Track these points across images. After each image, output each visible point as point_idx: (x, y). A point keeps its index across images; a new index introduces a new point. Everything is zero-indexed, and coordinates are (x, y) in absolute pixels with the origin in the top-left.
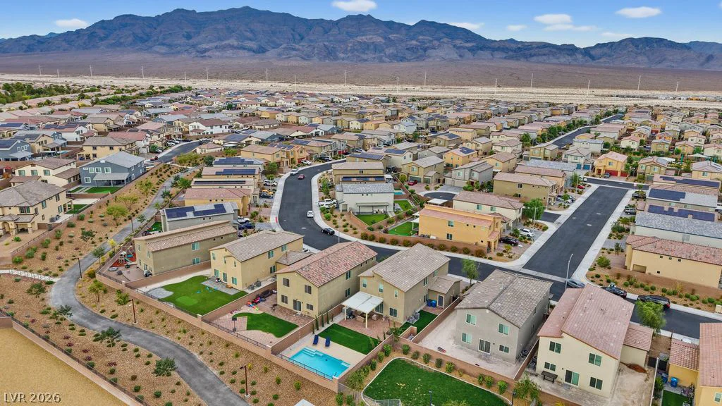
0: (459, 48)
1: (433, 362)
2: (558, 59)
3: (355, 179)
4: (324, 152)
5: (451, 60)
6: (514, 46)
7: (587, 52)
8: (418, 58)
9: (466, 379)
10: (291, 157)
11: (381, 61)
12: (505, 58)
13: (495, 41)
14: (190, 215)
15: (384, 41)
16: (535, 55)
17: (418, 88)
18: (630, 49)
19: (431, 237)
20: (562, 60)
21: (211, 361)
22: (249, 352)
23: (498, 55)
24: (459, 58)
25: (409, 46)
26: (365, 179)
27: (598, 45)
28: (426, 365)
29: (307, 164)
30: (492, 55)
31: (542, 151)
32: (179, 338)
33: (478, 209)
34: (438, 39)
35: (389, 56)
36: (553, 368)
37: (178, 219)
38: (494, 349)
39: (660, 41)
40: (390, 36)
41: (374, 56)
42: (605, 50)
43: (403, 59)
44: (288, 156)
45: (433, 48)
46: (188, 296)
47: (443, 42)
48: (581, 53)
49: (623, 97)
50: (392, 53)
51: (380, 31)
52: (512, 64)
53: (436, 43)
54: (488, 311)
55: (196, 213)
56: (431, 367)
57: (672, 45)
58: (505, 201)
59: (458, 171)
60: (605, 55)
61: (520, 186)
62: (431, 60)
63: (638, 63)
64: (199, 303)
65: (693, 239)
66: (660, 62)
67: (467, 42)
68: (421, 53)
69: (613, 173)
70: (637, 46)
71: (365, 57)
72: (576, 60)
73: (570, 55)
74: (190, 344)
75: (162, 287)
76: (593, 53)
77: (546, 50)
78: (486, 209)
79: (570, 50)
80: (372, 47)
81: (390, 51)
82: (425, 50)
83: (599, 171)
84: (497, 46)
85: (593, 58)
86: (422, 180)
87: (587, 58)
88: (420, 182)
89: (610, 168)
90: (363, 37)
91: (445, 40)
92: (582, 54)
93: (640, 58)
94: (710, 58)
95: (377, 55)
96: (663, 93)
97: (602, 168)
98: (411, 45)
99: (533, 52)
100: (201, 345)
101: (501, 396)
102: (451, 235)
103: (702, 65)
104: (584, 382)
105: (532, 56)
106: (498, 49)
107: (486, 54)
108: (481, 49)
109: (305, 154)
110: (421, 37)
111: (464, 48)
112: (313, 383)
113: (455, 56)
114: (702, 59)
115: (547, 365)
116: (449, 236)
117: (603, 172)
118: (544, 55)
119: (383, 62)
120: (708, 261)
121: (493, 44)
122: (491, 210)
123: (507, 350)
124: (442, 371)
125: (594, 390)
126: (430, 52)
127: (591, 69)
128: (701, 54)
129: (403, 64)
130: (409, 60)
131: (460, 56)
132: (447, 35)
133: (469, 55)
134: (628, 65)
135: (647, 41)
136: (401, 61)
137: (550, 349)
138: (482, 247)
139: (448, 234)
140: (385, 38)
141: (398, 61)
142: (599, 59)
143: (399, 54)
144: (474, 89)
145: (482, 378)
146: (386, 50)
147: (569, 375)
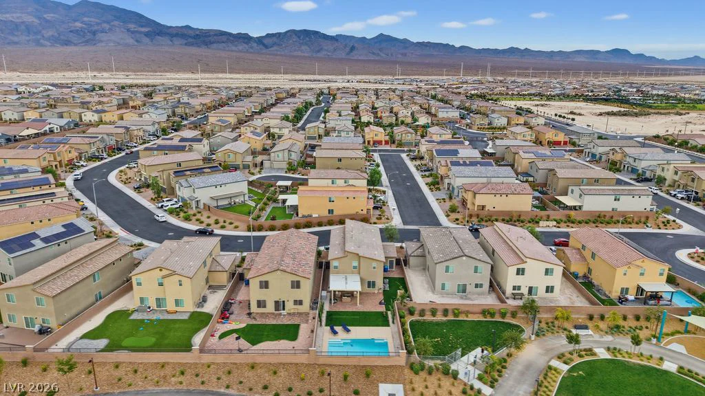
0: (133, 32)
1: (439, 313)
2: (236, 46)
3: (188, 173)
4: (94, 149)
5: (127, 45)
6: (191, 32)
7: (260, 40)
8: (87, 42)
9: (471, 318)
10: (59, 159)
11: (38, 43)
12: (186, 44)
13: (171, 27)
14: (38, 243)
15: (38, 22)
16: (213, 43)
17: (106, 75)
18: (294, 40)
19: (314, 216)
20: (241, 48)
21: (251, 389)
22: (284, 364)
23: (177, 41)
24: (136, 43)
25: (72, 29)
26: (199, 171)
27: (268, 35)
28: (434, 318)
29: (82, 165)
30: (171, 41)
31: (316, 130)
32: (181, 383)
33: (333, 183)
34: (108, 22)
35: (48, 39)
36: (519, 288)
37: (25, 251)
38: (470, 288)
39: (316, 33)
40: (45, 16)
41: (27, 38)
42: (275, 39)
43: (67, 43)
44: (55, 159)
45: (103, 31)
46: (133, 336)
47: (114, 26)
48: (255, 42)
49: (311, 81)
50: (53, 36)
51: (30, 9)
52: (194, 50)
53: (106, 26)
54: (464, 258)
55: (46, 240)
56: (440, 318)
57: (325, 37)
58: (353, 173)
59: (277, 153)
60: (274, 44)
61: (340, 160)
62: (103, 44)
63: (302, 51)
64: (157, 339)
65: (493, 180)
66: (318, 51)
67: (142, 26)
68: (89, 36)
69: (380, 142)
70: (299, 37)
71: (15, 39)
72: (252, 48)
73: (246, 43)
74: (203, 383)
75: (82, 338)
76: (265, 41)
77: (224, 38)
78: (340, 182)
79: (245, 38)
80: (23, 27)
81: (49, 33)
82: (94, 33)
83: (369, 142)
84: (175, 32)
85: (266, 47)
86: (241, 166)
87: (261, 46)
88: (239, 168)
89: (376, 138)
90: (8, 16)
91: (116, 23)
92: (257, 43)
93: (303, 48)
94: (353, 48)
95: (31, 37)
96: (341, 77)
97: (371, 140)
98: (75, 27)
99: (212, 39)
100: (218, 379)
101: (505, 321)
102: (332, 210)
103: (348, 54)
104: (541, 292)
105: (211, 43)
106: (177, 35)
107: (164, 40)
108: (158, 34)
109: (74, 154)
110: (85, 19)
111: (140, 33)
112: (376, 366)
113: (131, 41)
114: (348, 49)
115: (514, 288)
116: (331, 211)
117: (371, 143)
118: (223, 42)
119: (42, 45)
120: (524, 192)
121: (170, 30)
122: (345, 182)
123: (481, 286)
124: (451, 317)
125: (549, 295)
126: (100, 36)
127: (268, 56)
128: (346, 46)
129: (69, 49)
130: (75, 45)
131: (137, 41)
132: (117, 18)
133: (146, 40)
134: (296, 53)
135: (306, 33)
136: (66, 45)
137: (517, 274)
138: (364, 215)
139: (329, 210)
140: (39, 18)
141: (62, 45)
142: (271, 47)
143: (62, 37)
144: (169, 75)
145: (484, 313)
146: (44, 32)
147: (530, 289)
